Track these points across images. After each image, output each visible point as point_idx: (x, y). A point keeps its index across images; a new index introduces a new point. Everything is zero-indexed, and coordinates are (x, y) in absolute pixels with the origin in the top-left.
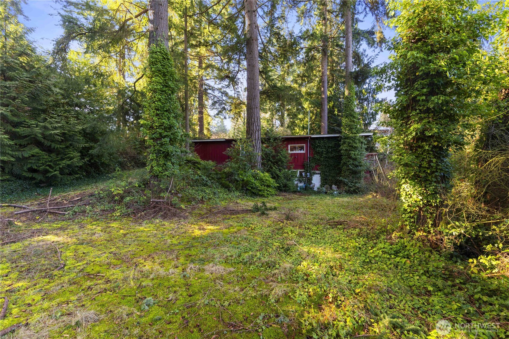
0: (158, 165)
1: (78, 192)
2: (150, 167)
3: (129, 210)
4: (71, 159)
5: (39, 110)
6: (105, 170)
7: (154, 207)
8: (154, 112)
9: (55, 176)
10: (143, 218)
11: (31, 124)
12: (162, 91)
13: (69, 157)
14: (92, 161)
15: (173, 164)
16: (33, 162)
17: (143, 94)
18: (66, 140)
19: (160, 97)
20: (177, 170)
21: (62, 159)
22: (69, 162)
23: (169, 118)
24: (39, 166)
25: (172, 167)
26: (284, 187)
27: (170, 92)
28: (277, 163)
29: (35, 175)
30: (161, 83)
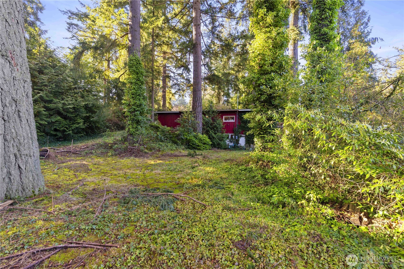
0: (132, 128)
1: (84, 144)
2: (128, 129)
3: (116, 152)
4: (79, 123)
5: (60, 92)
6: (98, 131)
7: (130, 152)
8: (131, 96)
9: (69, 134)
10: (124, 157)
11: (57, 102)
12: (136, 83)
13: (77, 122)
14: (90, 125)
15: (141, 127)
16: (57, 125)
17: (124, 84)
18: (76, 111)
19: (134, 87)
20: (144, 131)
21: (73, 124)
22: (77, 126)
23: (139, 100)
24: (61, 128)
25: (141, 129)
26: (217, 145)
27: (140, 84)
28: (213, 128)
29: (58, 134)
30: (135, 79)
